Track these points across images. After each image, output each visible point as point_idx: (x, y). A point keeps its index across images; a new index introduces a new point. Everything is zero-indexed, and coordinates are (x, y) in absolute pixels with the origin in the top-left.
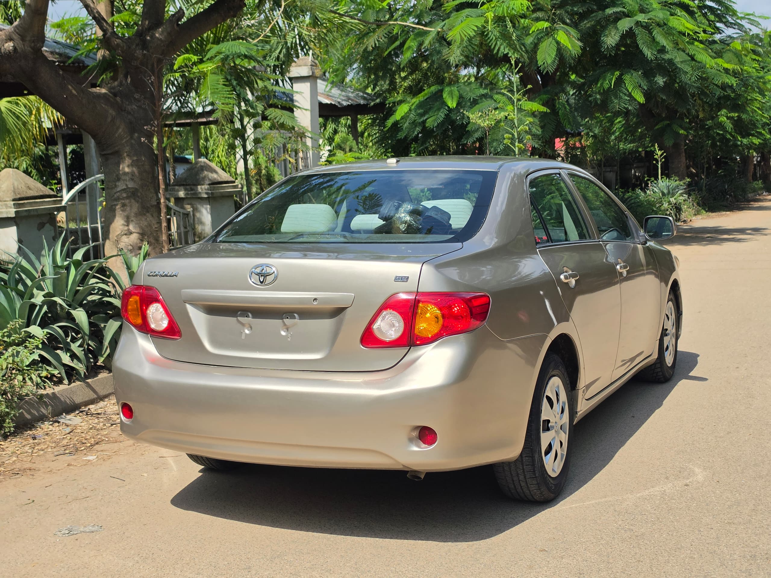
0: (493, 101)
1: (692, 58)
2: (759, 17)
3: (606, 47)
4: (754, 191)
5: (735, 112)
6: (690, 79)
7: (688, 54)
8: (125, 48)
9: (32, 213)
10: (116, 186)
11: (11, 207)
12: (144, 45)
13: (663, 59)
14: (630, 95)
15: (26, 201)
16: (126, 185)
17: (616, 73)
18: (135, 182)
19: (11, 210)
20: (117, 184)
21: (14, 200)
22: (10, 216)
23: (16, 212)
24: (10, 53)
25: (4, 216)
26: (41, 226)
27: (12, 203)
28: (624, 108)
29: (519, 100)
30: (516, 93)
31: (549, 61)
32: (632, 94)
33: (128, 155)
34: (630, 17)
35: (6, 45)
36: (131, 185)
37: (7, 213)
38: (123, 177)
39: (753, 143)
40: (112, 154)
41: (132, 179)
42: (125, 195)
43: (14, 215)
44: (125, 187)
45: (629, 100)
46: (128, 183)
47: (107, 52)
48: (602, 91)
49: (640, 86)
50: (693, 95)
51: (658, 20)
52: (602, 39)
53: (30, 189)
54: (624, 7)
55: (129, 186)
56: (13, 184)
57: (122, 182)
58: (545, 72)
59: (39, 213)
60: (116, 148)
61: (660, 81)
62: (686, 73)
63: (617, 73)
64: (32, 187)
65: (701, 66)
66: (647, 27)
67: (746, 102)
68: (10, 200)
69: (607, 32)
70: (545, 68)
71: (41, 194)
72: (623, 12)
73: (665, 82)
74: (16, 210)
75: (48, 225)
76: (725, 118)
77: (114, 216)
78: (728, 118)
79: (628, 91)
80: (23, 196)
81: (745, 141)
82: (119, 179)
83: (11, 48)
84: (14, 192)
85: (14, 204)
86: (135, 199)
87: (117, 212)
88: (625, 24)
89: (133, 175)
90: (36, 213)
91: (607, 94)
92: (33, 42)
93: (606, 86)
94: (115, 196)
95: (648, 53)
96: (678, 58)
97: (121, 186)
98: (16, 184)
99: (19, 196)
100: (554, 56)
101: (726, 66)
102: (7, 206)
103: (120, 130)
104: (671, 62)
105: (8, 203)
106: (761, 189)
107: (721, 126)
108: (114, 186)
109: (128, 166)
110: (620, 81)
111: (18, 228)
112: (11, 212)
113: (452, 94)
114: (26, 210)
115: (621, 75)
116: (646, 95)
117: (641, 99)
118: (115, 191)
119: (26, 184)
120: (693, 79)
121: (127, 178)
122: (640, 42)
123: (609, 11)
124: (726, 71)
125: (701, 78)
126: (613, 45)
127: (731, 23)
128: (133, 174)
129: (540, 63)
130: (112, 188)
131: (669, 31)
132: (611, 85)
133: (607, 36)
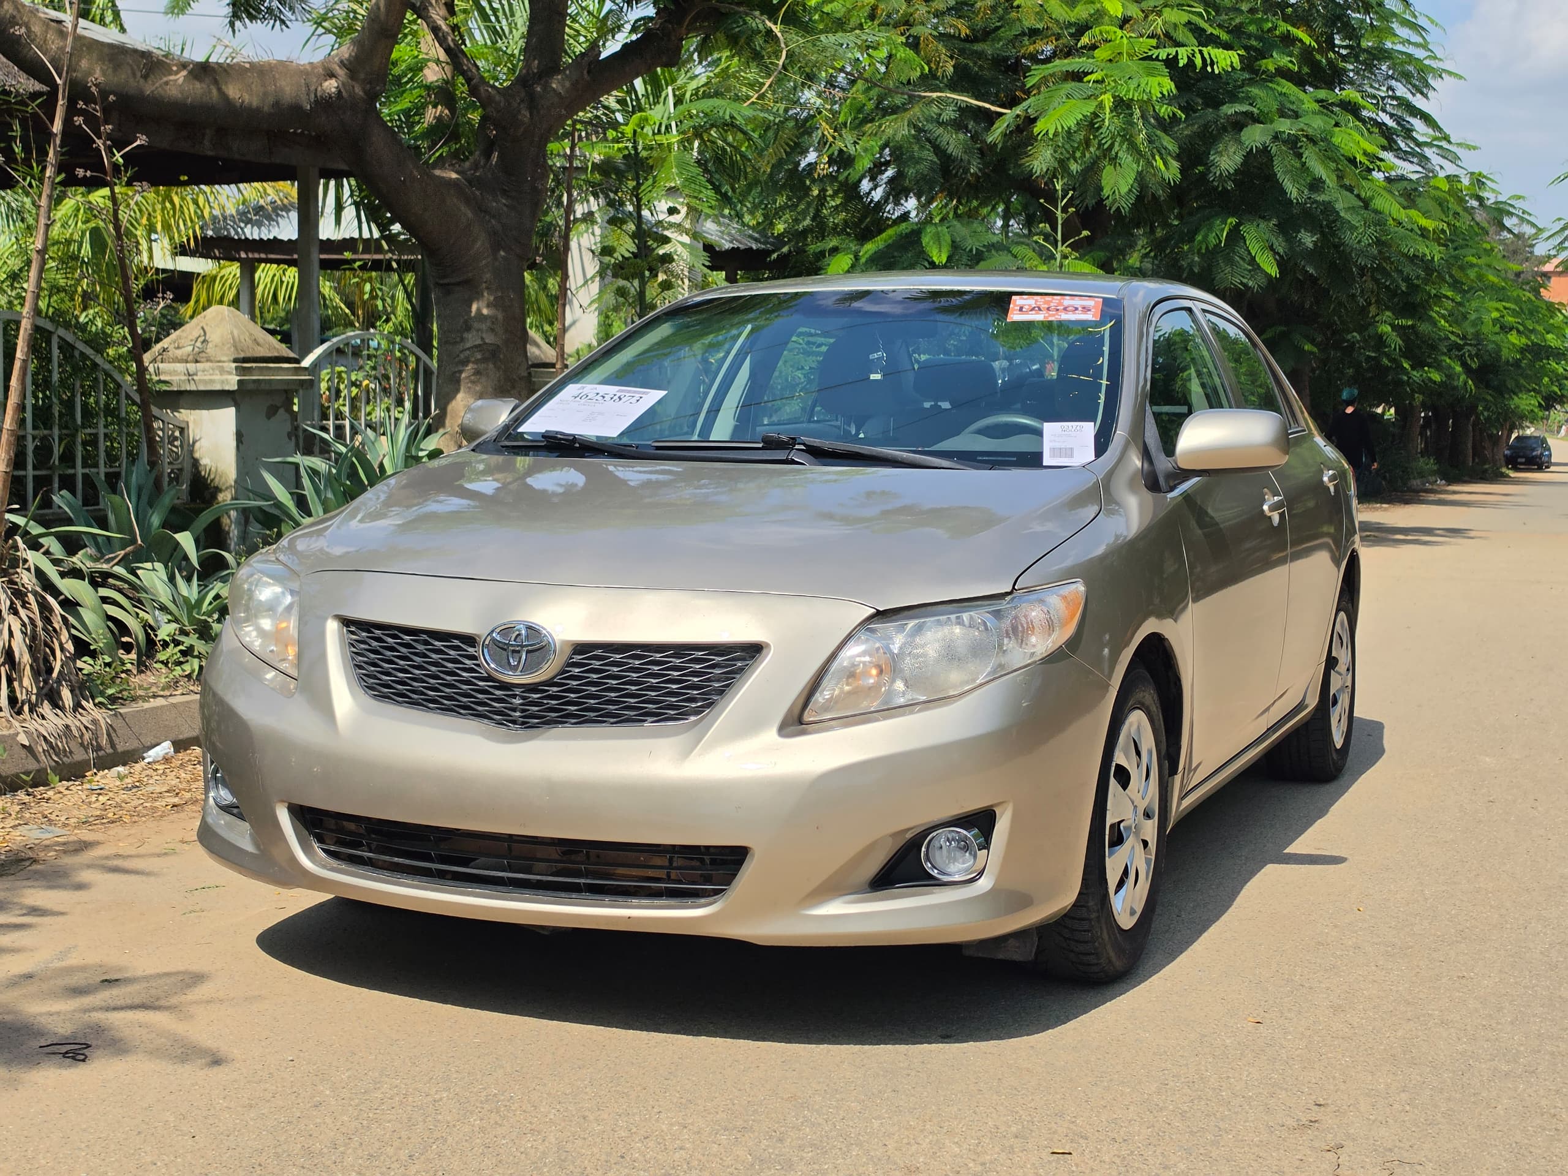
0: (1010, 257)
1: (1366, 203)
2: (1459, 145)
3: (1218, 173)
4: (1422, 475)
5: (1407, 318)
6: (1359, 242)
7: (1358, 196)
8: (502, 104)
9: (263, 386)
10: (462, 340)
11: (230, 373)
12: (532, 102)
13: (1316, 202)
14: (1253, 261)
15: (254, 365)
16: (482, 339)
17: (1229, 221)
18: (496, 334)
19: (230, 377)
20: (465, 335)
21: (235, 361)
22: (227, 388)
23: (239, 382)
24: (331, 97)
25: (218, 387)
26: (272, 412)
27: (234, 365)
28: (1242, 283)
29: (1065, 257)
30: (1060, 244)
31: (1124, 190)
32: (1257, 259)
33: (487, 288)
34: (1262, 123)
35: (326, 84)
36: (490, 339)
37: (223, 382)
38: (476, 325)
39: (1430, 379)
40: (458, 284)
41: (492, 330)
42: (479, 356)
43: (236, 388)
44: (479, 342)
45: (1250, 271)
46: (484, 336)
47: (447, 111)
48: (1203, 251)
49: (1271, 248)
50: (1362, 269)
51: (1310, 132)
52: (1212, 158)
53: (258, 344)
54: (1251, 104)
55: (487, 341)
56: (232, 333)
57: (475, 333)
58: (1113, 209)
59: (274, 387)
60: (470, 275)
61: (1308, 239)
62: (1353, 228)
63: (1232, 221)
64: (261, 341)
65: (1379, 220)
66: (1293, 143)
67: (1427, 301)
68: (229, 361)
69: (1221, 147)
70: (1115, 200)
71: (276, 354)
72: (1252, 113)
73: (1315, 243)
74: (238, 378)
75: (281, 411)
76: (1389, 329)
77: (458, 391)
78: (1394, 327)
79: (1250, 253)
80: (249, 355)
81: (1416, 374)
82: (468, 328)
83: (333, 90)
84: (235, 347)
85: (236, 368)
86: (494, 364)
87: (462, 383)
88: (1255, 136)
89: (493, 323)
90: (267, 387)
91: (1212, 255)
92: (370, 83)
93: (1212, 240)
94: (462, 356)
95: (1292, 190)
96: (1343, 203)
97: (472, 339)
98: (236, 333)
99: (242, 355)
100: (1131, 182)
101: (1424, 222)
102: (222, 371)
103: (479, 244)
104: (1328, 208)
105: (225, 365)
106: (1434, 473)
107: (1380, 341)
108: (458, 339)
109: (488, 306)
110: (1235, 236)
111: (237, 411)
112: (231, 382)
113: (939, 238)
114: (254, 381)
115: (1238, 225)
116: (1281, 264)
117: (1273, 271)
118: (461, 348)
119: (251, 334)
120: (1365, 242)
121: (484, 327)
122: (1279, 169)
123: (1229, 109)
124: (1424, 233)
125: (1379, 242)
126: (1232, 171)
127: (1405, 152)
128: (493, 319)
129: (1106, 192)
130: (456, 343)
131: (1330, 153)
132: (1220, 242)
133: (1220, 154)
